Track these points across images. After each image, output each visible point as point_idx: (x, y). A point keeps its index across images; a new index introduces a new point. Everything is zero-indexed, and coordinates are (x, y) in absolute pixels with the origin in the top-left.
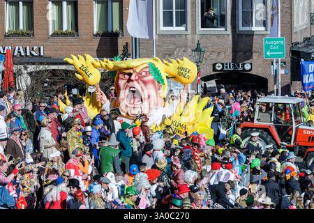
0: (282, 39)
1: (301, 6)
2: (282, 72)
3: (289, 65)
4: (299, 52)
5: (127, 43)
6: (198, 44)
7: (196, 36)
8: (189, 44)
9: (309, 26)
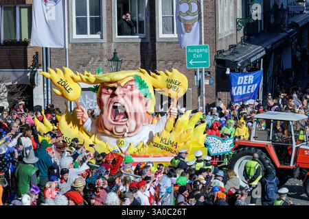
0: (207, 47)
1: (226, 10)
2: (206, 82)
3: (214, 75)
4: (225, 60)
5: (37, 53)
6: (115, 54)
7: (113, 44)
8: (105, 53)
9: (234, 32)
